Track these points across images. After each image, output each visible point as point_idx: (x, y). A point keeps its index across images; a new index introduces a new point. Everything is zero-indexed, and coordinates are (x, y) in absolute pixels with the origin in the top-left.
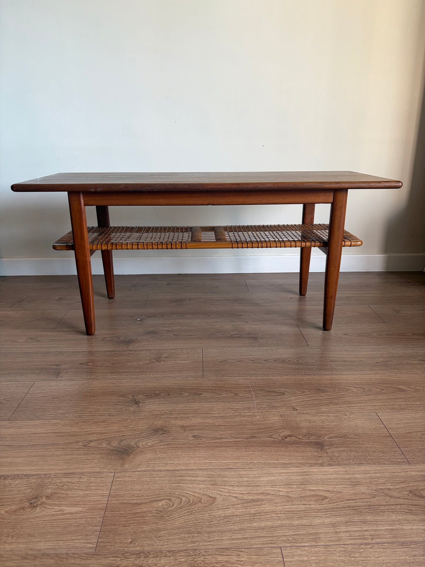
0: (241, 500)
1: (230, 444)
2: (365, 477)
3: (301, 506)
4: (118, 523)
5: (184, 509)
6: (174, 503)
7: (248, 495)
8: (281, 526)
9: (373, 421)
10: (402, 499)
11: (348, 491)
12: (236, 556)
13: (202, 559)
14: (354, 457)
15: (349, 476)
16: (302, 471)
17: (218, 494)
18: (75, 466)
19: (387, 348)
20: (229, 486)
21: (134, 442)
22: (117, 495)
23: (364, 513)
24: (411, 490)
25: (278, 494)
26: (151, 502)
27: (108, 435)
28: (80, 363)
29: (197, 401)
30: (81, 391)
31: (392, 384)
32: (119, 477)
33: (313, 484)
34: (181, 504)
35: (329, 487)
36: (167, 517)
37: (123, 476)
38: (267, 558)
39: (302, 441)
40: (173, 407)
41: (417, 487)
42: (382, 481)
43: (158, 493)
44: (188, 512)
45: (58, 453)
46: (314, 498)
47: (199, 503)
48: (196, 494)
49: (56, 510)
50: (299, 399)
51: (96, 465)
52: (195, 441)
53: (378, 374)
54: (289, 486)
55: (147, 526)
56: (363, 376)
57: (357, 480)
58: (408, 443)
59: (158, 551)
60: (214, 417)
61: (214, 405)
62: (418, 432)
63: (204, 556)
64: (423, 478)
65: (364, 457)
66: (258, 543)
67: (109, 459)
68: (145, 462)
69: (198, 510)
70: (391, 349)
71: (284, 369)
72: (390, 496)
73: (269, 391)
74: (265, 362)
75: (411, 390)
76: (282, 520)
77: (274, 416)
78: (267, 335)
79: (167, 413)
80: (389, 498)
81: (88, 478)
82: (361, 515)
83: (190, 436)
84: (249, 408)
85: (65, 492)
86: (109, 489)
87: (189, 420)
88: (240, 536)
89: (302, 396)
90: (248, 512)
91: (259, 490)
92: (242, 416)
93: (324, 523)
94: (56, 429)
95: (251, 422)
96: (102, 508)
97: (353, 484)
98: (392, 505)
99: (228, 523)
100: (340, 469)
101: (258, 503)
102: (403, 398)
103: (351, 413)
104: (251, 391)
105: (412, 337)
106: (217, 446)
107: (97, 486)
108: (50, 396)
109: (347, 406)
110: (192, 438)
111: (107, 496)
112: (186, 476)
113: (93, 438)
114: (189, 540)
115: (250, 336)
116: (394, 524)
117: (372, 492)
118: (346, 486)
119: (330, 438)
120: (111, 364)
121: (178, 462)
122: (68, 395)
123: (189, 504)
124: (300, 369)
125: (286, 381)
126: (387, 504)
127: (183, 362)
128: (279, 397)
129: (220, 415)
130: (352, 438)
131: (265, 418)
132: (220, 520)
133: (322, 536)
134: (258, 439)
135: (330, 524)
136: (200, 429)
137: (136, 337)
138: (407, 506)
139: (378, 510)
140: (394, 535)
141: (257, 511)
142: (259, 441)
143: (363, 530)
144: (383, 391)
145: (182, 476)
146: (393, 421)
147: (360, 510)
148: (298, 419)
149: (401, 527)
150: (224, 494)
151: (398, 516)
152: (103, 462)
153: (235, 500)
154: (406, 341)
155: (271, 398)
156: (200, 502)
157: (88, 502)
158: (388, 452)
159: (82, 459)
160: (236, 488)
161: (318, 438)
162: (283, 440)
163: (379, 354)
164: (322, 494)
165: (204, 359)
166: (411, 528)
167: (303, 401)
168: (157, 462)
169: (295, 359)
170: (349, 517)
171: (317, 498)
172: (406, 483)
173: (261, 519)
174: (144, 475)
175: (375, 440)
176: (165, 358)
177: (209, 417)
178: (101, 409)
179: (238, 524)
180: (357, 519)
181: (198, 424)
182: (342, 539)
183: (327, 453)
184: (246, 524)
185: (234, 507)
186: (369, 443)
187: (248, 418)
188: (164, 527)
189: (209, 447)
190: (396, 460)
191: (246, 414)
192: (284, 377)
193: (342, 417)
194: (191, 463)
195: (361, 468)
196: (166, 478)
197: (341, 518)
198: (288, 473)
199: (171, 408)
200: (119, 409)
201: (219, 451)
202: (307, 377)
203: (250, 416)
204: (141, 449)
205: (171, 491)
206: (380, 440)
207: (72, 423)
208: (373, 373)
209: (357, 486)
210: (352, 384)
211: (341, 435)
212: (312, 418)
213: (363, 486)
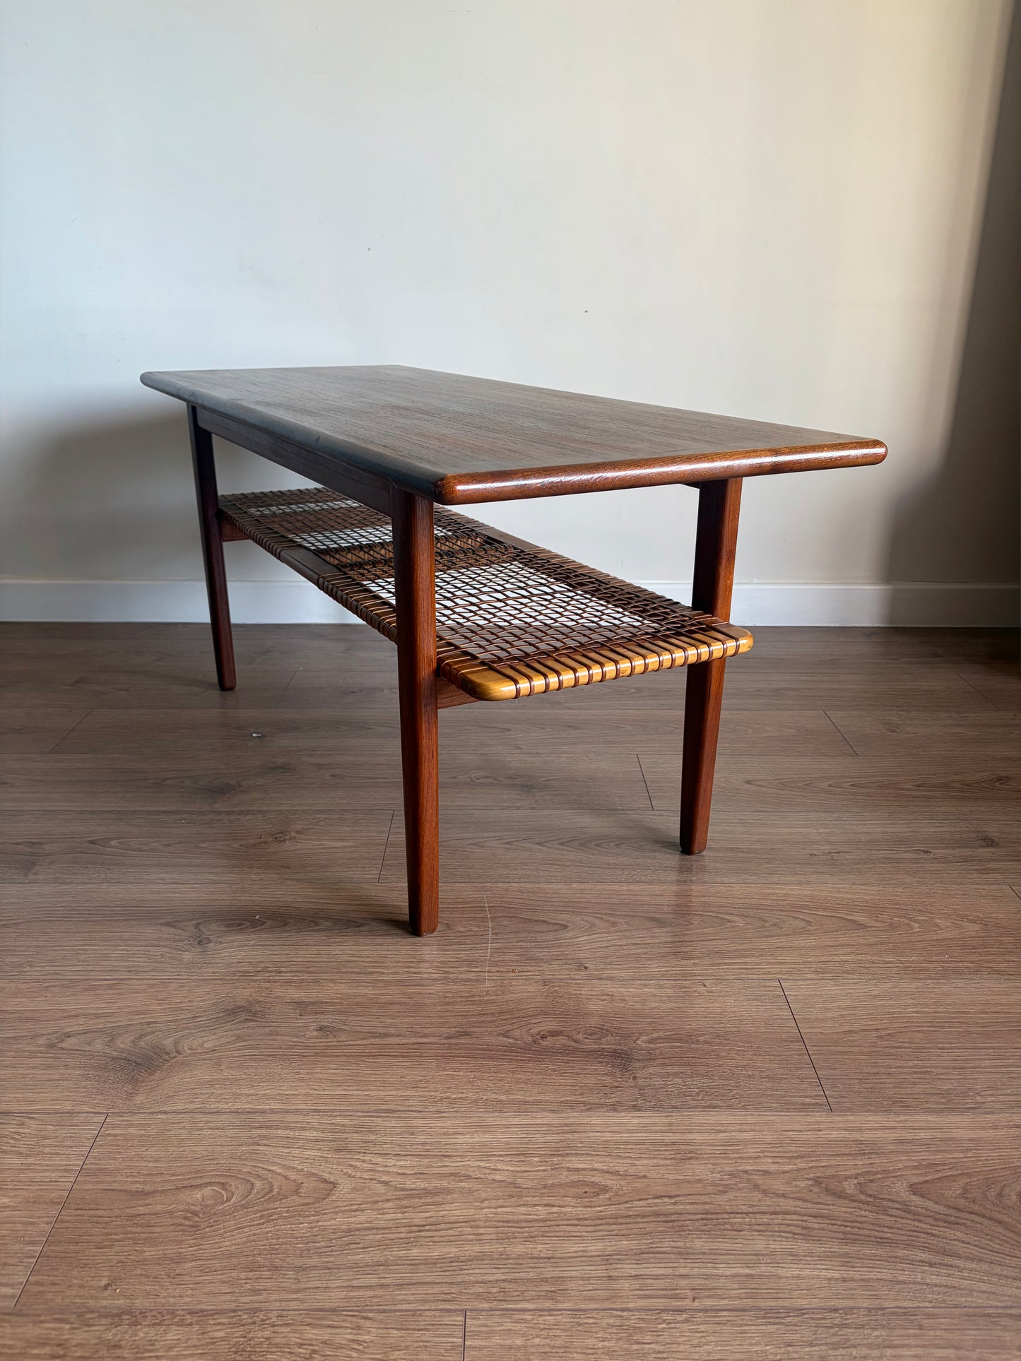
0: (396, 1189)
1: (405, 1050)
2: (712, 1140)
3: (540, 1208)
4: (87, 1238)
5: (252, 1209)
6: (233, 1193)
7: (418, 1179)
8: (480, 1258)
9: (766, 1001)
10: (793, 1198)
11: (663, 1175)
12: (352, 1329)
13: (266, 1334)
14: (697, 1091)
15: (675, 1138)
16: (563, 1122)
17: (344, 1174)
18: (15, 1095)
19: (846, 819)
20: (376, 1156)
21: (171, 1039)
22: (101, 1169)
23: (689, 1230)
24: (818, 1177)
25: (489, 1177)
26: (178, 1188)
27: (112, 1020)
28: (90, 841)
29: (350, 942)
30: (74, 910)
31: (836, 910)
32: (114, 1127)
33: (582, 1154)
34: (250, 1197)
35: (618, 1163)
36: (208, 1227)
37: (125, 1123)
38: (427, 1336)
39: (581, 1046)
40: (286, 954)
41: (835, 1170)
42: (752, 1150)
43: (199, 1168)
44: (262, 1216)
46: (575, 1190)
47: (291, 1195)
48: (292, 1173)
50: (598, 941)
51: (67, 1094)
52: (320, 1040)
53: (808, 883)
54: (522, 1158)
55: (154, 1249)
56: (769, 888)
57: (693, 1147)
58: (840, 1057)
59: (166, 1309)
60: (382, 981)
61: (388, 953)
62: (869, 1030)
63: (274, 1326)
64: (856, 1147)
65: (724, 1091)
66: (412, 1298)
67: (102, 1080)
68: (188, 1090)
69: (287, 1212)
70: (857, 821)
71: (580, 866)
72: (765, 1192)
73: (528, 919)
74: (537, 846)
75: (879, 924)
76: (485, 1243)
77: (527, 983)
78: (559, 780)
79: (269, 969)
80: (760, 1196)
81: (40, 1126)
82: (681, 1235)
83: (312, 1028)
84: (470, 963)
86: (82, 1155)
87: (319, 988)
88: (372, 1280)
89: (606, 935)
90: (405, 1221)
91: (447, 1166)
92: (449, 982)
93: (585, 1254)
95: (467, 997)
96: (58, 1200)
97: (679, 1156)
98: (764, 1213)
99: (353, 1246)
100: (657, 1119)
101: (438, 1199)
102: (854, 945)
103: (717, 980)
104: (485, 920)
105: (913, 793)
106: (371, 1054)
107: (57, 1146)
109: (711, 961)
110: (315, 1034)
111: (74, 1170)
112: (278, 1128)
113: (76, 1028)
114: (248, 1286)
115: (518, 781)
116: (757, 1262)
117: (721, 1180)
118: (662, 1162)
119: (650, 1042)
120: (164, 845)
121: (268, 1091)
122: (41, 920)
123: (267, 1197)
124: (618, 867)
125: (577, 896)
126: (751, 1211)
127: (339, 844)
128: (551, 936)
129: (398, 977)
130: (705, 1042)
131: (506, 986)
132: (334, 1239)
133: (572, 1285)
134: (475, 1040)
135: (599, 1256)
136: (340, 1012)
137: (240, 778)
138: (800, 1218)
139: (726, 1226)
140: (752, 1291)
141: (430, 1218)
142: (476, 1045)
143: (677, 1273)
144: (810, 927)
145: (267, 1127)
146: (816, 1003)
147: (680, 1223)
148: (584, 991)
149: (772, 1270)
150: (358, 1174)
151: (771, 1242)
152: (85, 1087)
153: (381, 1189)
154: (896, 804)
155: (532, 937)
156: (297, 1192)
157: (28, 1183)
158: (785, 1079)
159: (35, 1079)
160: (391, 1160)
161: (622, 1042)
162: (536, 1044)
163: (823, 833)
164: (597, 1181)
165: (392, 838)
166: (799, 1274)
167: (606, 947)
168: (215, 1091)
169: (611, 842)
170: (648, 1241)
171: (584, 1191)
172: (810, 1159)
173: (435, 1238)
174: (177, 1121)
175: (758, 1048)
176: (298, 832)
177: (369, 983)
178: (113, 955)
179: (376, 1250)
180: (669, 1247)
181: (338, 998)
182: (621, 1294)
183: (634, 1078)
184: (395, 1249)
185: (376, 1206)
186: (744, 1055)
187: (462, 987)
188: (195, 1253)
189: (351, 1056)
190: (799, 1100)
191: (462, 976)
192: (574, 886)
193: (694, 989)
194: (298, 1095)
195: (710, 1118)
196: (229, 1132)
197: (629, 1242)
198: (529, 1126)
199: (283, 956)
200: (157, 956)
201: (371, 1068)
202: (632, 887)
203: (467, 982)
204: (185, 1057)
205: (233, 1164)
206: (772, 1048)
207: (33, 989)
208: (797, 882)
209: (687, 1162)
210: (736, 908)
211: (679, 1034)
212: (618, 989)
213: (704, 1164)
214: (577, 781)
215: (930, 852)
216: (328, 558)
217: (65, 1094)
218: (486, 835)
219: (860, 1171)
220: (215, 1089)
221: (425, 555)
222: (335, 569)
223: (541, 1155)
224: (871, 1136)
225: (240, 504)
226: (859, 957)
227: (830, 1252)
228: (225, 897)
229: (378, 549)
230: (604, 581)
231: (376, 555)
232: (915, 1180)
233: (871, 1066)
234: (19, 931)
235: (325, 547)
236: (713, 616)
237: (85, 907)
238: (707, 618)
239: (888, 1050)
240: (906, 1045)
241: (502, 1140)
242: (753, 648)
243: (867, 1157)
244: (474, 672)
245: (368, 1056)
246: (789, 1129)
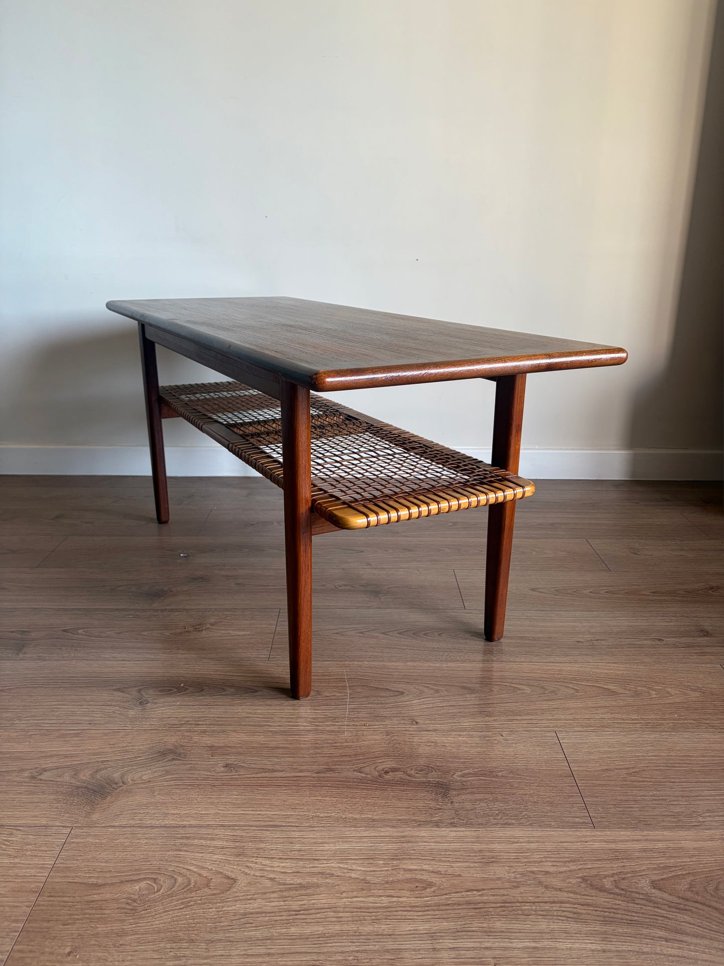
0: (280, 884)
1: (287, 782)
2: (509, 848)
3: (384, 898)
5: (175, 898)
6: (161, 886)
7: (295, 876)
8: (340, 935)
9: (546, 747)
10: (567, 892)
11: (473, 874)
14: (497, 812)
15: (481, 847)
16: (399, 835)
17: (242, 873)
18: (6, 813)
19: (602, 616)
20: (265, 859)
21: (119, 773)
22: (67, 867)
24: (585, 876)
25: (347, 875)
26: (122, 882)
27: (77, 759)
28: (64, 630)
29: (248, 704)
30: (51, 680)
31: (596, 681)
32: (77, 836)
33: (414, 859)
34: (174, 889)
35: (440, 865)
36: (144, 910)
37: (85, 834)
39: (413, 779)
40: (202, 712)
41: (597, 871)
42: (538, 856)
43: (137, 867)
44: (182, 903)
46: (409, 885)
47: (204, 888)
48: (204, 872)
50: (426, 704)
51: (44, 812)
52: (226, 774)
53: (576, 662)
54: (370, 861)
55: (104, 926)
56: (548, 666)
57: (494, 854)
58: (601, 788)
60: (271, 731)
61: (275, 711)
62: (621, 769)
64: (613, 854)
65: (516, 813)
67: (68, 802)
68: (130, 810)
69: (201, 900)
70: (610, 617)
71: (412, 649)
72: (546, 887)
73: (377, 688)
74: (382, 635)
75: (627, 692)
76: (344, 924)
77: (375, 733)
78: (398, 587)
79: (190, 722)
80: (543, 890)
81: (23, 836)
82: (486, 918)
83: (220, 765)
84: (334, 719)
86: (54, 857)
87: (225, 736)
88: (262, 950)
89: (432, 699)
90: (286, 907)
91: (317, 867)
92: (319, 732)
93: (416, 932)
95: (332, 743)
96: (35, 890)
97: (484, 860)
98: (546, 902)
99: (248, 925)
100: (468, 833)
101: (310, 891)
102: (609, 707)
103: (511, 731)
104: (345, 688)
105: (650, 598)
106: (263, 784)
107: (36, 850)
109: (507, 718)
110: (222, 769)
111: (48, 868)
112: (194, 838)
113: (51, 765)
114: (172, 954)
115: (369, 588)
116: (541, 938)
117: (516, 878)
118: (472, 865)
119: (463, 776)
120: (116, 633)
121: (188, 811)
122: (27, 686)
123: (186, 889)
124: (440, 650)
125: (411, 671)
126: (537, 901)
127: (241, 633)
128: (392, 700)
129: (282, 729)
130: (502, 776)
131: (359, 736)
132: (235, 920)
133: (406, 955)
134: (337, 774)
135: (427, 933)
136: (240, 753)
137: (171, 586)
138: (572, 906)
139: (519, 912)
140: (537, 959)
141: (304, 905)
142: (338, 778)
143: (483, 946)
144: (577, 694)
145: (187, 838)
146: (582, 748)
147: (485, 910)
148: (416, 739)
149: (552, 943)
150: (252, 873)
151: (551, 923)
152: (57, 808)
153: (268, 883)
154: (638, 605)
155: (378, 700)
156: (207, 886)
157: (15, 877)
158: (561, 804)
159: (21, 802)
160: (276, 862)
161: (443, 776)
162: (381, 777)
163: (586, 626)
164: (425, 878)
165: (278, 629)
166: (571, 947)
167: (432, 707)
168: (150, 811)
169: (435, 632)
170: (462, 923)
171: (416, 885)
172: (580, 863)
173: (308, 920)
174: (122, 833)
175: (542, 781)
176: (212, 624)
177: (261, 733)
178: (78, 712)
179: (265, 928)
180: (477, 927)
181: (239, 743)
182: (442, 962)
183: (452, 802)
184: (278, 928)
185: (265, 896)
186: (531, 786)
187: (328, 736)
188: (133, 929)
189: (248, 785)
190: (571, 819)
191: (328, 728)
192: (409, 664)
193: (494, 738)
194: (209, 814)
196: (159, 841)
197: (448, 924)
198: (375, 837)
199: (200, 713)
200: (110, 712)
201: (263, 794)
202: (450, 664)
203: (332, 732)
204: (128, 786)
205: (162, 864)
206: (550, 781)
207: (21, 737)
208: (568, 661)
209: (491, 864)
210: (525, 680)
211: (484, 770)
212: (440, 738)
213: (502, 866)
214: (411, 588)
215: (663, 640)
216: (235, 430)
217: (42, 812)
218: (346, 626)
219: (615, 872)
221: (304, 427)
222: (241, 438)
223: (384, 860)
224: (623, 846)
225: (175, 393)
226: (613, 716)
227: (594, 930)
228: (159, 671)
229: (271, 424)
230: (429, 446)
231: (269, 428)
232: (654, 878)
233: (623, 795)
234: (12, 694)
235: (234, 422)
236: (507, 471)
237: (60, 677)
238: (502, 472)
239: (635, 783)
240: (648, 780)
241: (356, 847)
242: (534, 493)
243: (620, 861)
244: (337, 509)
245: (260, 786)
246: (564, 841)
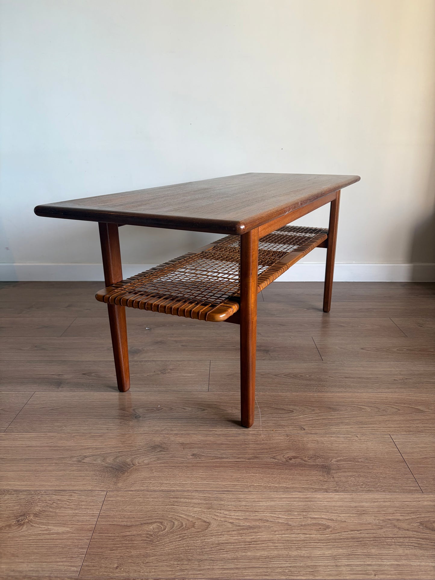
0: (236, 526)
1: (231, 465)
2: (373, 505)
3: (301, 535)
4: (106, 546)
5: (175, 534)
6: (166, 527)
7: (245, 521)
8: (278, 556)
9: (385, 444)
10: (412, 531)
11: (353, 521)
14: (362, 483)
15: (356, 504)
16: (305, 497)
17: (213, 519)
18: (66, 483)
19: (407, 364)
20: (225, 511)
21: (130, 459)
22: (108, 515)
23: (368, 545)
24: (422, 522)
25: (277, 521)
26: (142, 524)
27: (103, 450)
28: (83, 374)
30: (81, 403)
31: (410, 404)
32: (111, 497)
33: (316, 511)
34: (173, 529)
35: (332, 515)
36: (157, 541)
37: (115, 495)
39: (307, 463)
40: (174, 422)
41: (428, 518)
42: (391, 510)
43: (149, 515)
44: (180, 537)
45: (50, 468)
46: (315, 527)
47: (192, 528)
48: (190, 518)
49: (43, 529)
50: (308, 418)
51: (89, 482)
52: (193, 460)
53: (395, 392)
54: (289, 513)
55: (135, 551)
56: (378, 395)
57: (364, 509)
58: (423, 469)
59: (144, 578)
60: (216, 434)
65: (374, 484)
66: (251, 574)
67: (102, 476)
68: (140, 481)
69: (191, 535)
70: (412, 365)
71: (294, 385)
72: (399, 528)
73: (276, 408)
74: (275, 376)
75: (430, 411)
76: (279, 550)
77: (280, 435)
78: (280, 347)
79: (167, 429)
80: (397, 530)
81: (79, 496)
82: (365, 547)
83: (189, 455)
85: (54, 510)
86: (99, 509)
87: (190, 437)
88: (232, 566)
89: (311, 415)
90: (243, 540)
91: (257, 516)
92: (245, 435)
93: (324, 555)
94: (52, 442)
95: (254, 441)
96: (91, 529)
97: (358, 513)
98: (400, 537)
99: (222, 551)
100: (346, 496)
101: (255, 530)
102: (420, 420)
103: (362, 434)
104: (257, 408)
106: (217, 466)
107: (87, 505)
108: (49, 407)
109: (358, 426)
110: (191, 457)
111: (96, 516)
112: (181, 498)
113: (88, 454)
114: (178, 568)
115: (262, 348)
116: (400, 559)
117: (379, 523)
118: (352, 515)
119: (337, 461)
121: (174, 482)
122: (67, 407)
123: (181, 529)
124: (312, 385)
125: (296, 398)
126: (394, 536)
127: (189, 375)
128: (287, 415)
129: (223, 432)
130: (361, 462)
131: (270, 437)
132: (213, 547)
133: (320, 569)
134: (261, 460)
135: (331, 556)
136: (201, 447)
139: (384, 543)
140: (400, 572)
141: (253, 538)
142: (261, 462)
143: (366, 564)
144: (399, 412)
145: (177, 498)
146: (408, 445)
147: (364, 542)
148: (305, 439)
149: (408, 562)
150: (219, 519)
151: (405, 550)
152: (96, 479)
153: (230, 525)
154: (428, 358)
155: (278, 416)
156: (193, 526)
157: (77, 522)
158: (400, 479)
159: (74, 476)
160: (232, 513)
161: (325, 461)
162: (287, 462)
163: (399, 370)
164: (324, 523)
165: (211, 372)
166: (420, 564)
167: (312, 420)
168: (152, 482)
169: (307, 375)
170: (351, 550)
171: (319, 527)
172: (417, 514)
173: (257, 548)
174: (137, 495)
175: (386, 465)
176: (171, 370)
177: (211, 435)
178: (100, 423)
179: (232, 553)
180: (360, 552)
181: (199, 441)
182: (342, 573)
183: (333, 477)
184: (240, 552)
185: (229, 533)
186: (380, 468)
187: (252, 437)
188: (153, 553)
189: (208, 467)
190: (408, 488)
191: (251, 432)
192: (294, 393)
193: (352, 438)
194: (188, 484)
195: (370, 496)
196: (160, 500)
197: (343, 550)
198: (290, 498)
200: (118, 423)
201: (218, 472)
202: (319, 394)
203: (254, 435)
204: (136, 467)
205: (164, 513)
206: (392, 465)
207: (68, 437)
208: (390, 392)
209: (363, 515)
210: (366, 403)
211: (350, 458)
212: (320, 438)
213: (370, 516)
214: (288, 348)
217: (87, 482)
220: (152, 481)
223: (298, 512)
227: (432, 555)
228: (144, 398)
237: (85, 402)
241: (279, 504)
245: (215, 467)
246: (406, 501)
